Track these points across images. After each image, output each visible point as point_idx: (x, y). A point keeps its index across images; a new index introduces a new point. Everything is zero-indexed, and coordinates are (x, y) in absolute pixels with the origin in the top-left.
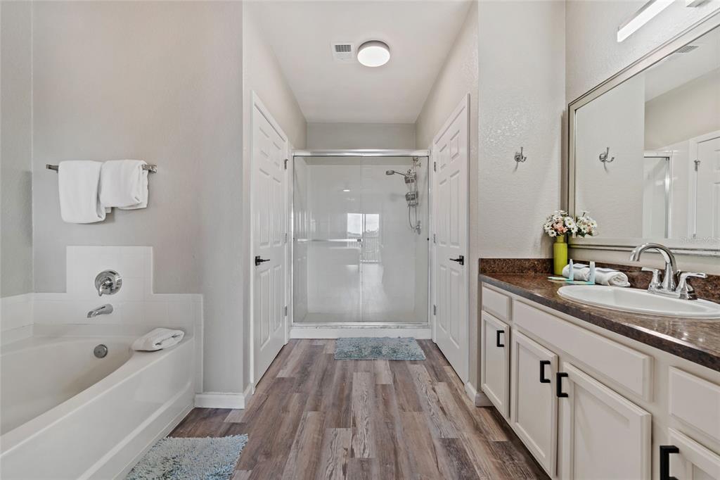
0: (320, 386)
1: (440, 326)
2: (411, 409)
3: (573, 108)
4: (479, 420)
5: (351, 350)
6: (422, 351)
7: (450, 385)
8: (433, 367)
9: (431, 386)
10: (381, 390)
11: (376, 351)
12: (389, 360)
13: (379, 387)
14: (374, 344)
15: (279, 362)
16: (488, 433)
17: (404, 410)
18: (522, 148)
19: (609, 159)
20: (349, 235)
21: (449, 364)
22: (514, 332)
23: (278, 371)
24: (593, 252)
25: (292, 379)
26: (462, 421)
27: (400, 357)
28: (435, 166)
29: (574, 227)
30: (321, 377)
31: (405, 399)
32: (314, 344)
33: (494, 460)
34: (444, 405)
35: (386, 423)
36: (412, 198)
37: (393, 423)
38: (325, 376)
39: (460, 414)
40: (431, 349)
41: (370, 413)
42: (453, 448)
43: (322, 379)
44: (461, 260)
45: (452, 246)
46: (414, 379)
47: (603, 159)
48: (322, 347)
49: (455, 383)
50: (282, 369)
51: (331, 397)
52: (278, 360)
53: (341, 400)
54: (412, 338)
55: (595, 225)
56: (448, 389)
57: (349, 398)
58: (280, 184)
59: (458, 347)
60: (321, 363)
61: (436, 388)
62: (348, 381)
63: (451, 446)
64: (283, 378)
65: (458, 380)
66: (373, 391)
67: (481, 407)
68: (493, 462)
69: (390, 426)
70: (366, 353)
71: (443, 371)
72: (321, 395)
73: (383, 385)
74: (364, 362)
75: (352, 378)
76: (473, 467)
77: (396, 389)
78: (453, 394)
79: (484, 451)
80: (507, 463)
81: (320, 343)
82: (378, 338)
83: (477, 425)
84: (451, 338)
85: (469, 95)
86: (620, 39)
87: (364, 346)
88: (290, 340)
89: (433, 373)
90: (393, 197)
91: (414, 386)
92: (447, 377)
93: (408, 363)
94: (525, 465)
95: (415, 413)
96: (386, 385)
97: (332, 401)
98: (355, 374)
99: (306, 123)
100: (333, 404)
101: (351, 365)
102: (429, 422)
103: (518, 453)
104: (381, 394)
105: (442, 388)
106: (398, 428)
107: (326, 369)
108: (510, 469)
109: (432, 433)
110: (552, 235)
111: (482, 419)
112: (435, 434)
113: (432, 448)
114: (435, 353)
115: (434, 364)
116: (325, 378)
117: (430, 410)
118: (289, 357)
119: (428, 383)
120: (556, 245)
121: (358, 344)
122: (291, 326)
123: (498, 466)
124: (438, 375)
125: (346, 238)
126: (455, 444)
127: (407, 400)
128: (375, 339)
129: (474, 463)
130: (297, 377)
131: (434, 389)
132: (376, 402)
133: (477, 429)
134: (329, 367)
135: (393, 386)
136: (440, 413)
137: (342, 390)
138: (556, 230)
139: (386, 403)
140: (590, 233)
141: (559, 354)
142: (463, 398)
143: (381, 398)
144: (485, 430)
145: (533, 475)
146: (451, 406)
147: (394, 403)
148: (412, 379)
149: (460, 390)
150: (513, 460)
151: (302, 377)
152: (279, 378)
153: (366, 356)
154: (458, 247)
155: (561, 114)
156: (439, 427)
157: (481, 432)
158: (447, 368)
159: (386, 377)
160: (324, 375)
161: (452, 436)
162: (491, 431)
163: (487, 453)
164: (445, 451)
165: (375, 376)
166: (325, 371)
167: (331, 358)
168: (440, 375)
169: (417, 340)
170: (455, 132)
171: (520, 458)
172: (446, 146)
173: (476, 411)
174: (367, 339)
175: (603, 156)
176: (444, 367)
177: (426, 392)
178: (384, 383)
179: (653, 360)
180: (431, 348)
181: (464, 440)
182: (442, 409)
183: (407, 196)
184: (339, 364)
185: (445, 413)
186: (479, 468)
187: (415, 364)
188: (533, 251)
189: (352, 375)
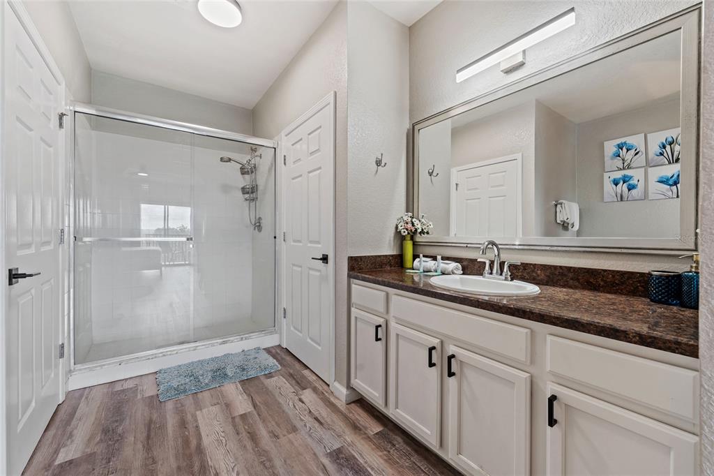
0: (148, 447)
1: (292, 329)
2: (285, 433)
3: (417, 127)
4: (353, 418)
5: (183, 382)
6: (275, 360)
7: (315, 390)
8: (291, 375)
9: (297, 398)
10: (241, 423)
11: (220, 374)
12: (240, 382)
13: (237, 420)
14: (214, 366)
15: (55, 436)
16: (366, 428)
17: (277, 437)
18: (382, 154)
19: (435, 174)
20: (142, 233)
21: (307, 367)
22: (392, 324)
23: (57, 452)
24: (435, 248)
25: (89, 458)
26: (340, 425)
27: (252, 374)
28: (285, 160)
29: (419, 227)
30: (145, 435)
31: (273, 423)
32: (118, 388)
33: (381, 453)
34: (316, 414)
35: (262, 462)
36: (251, 192)
37: (270, 460)
38: (152, 431)
39: (335, 417)
40: (284, 356)
41: (236, 459)
42: (343, 458)
43: (148, 437)
44: (325, 259)
45: (309, 245)
46: (277, 396)
47: (431, 174)
48: (134, 390)
49: (319, 385)
50: (64, 445)
51: (172, 460)
52: (51, 433)
53: (190, 457)
54: (259, 349)
55: (432, 226)
56: (314, 396)
57: (200, 450)
58: (51, 149)
59: (320, 348)
60: (139, 413)
61: (302, 397)
62: (191, 427)
63: (339, 456)
64: (71, 462)
65: (321, 382)
66: (231, 427)
67: (350, 404)
68: (380, 456)
69: (268, 464)
70: (207, 381)
71: (303, 377)
72: (154, 462)
73: (241, 415)
74: (207, 392)
75: (196, 421)
76: (366, 469)
77: (259, 415)
78: (321, 399)
79: (370, 448)
80: (391, 451)
81: (127, 385)
82: (216, 358)
83: (354, 423)
84: (309, 340)
85: (336, 93)
86: (458, 81)
87: (201, 372)
88: (69, 394)
89: (294, 381)
90: (226, 189)
91: (279, 403)
92: (309, 382)
93: (262, 379)
94: (405, 446)
95: (291, 436)
96: (244, 414)
97: (174, 465)
98: (198, 413)
99: (91, 69)
100: (179, 468)
101: (189, 402)
102: (309, 440)
103: (396, 437)
104: (244, 428)
105: (308, 395)
106: (278, 463)
107: (151, 421)
108: (395, 455)
109: (316, 451)
110: (404, 234)
111: (356, 414)
112: (320, 451)
113: (322, 469)
114: (288, 358)
115: (291, 371)
116: (152, 434)
117: (305, 426)
118: (74, 422)
119: (292, 395)
120: (405, 242)
121: (191, 372)
122: (70, 371)
123: (385, 458)
124: (301, 384)
125: (139, 236)
126: (341, 453)
127: (276, 423)
128: (212, 360)
129: (366, 465)
130: (99, 449)
131: (301, 400)
132: (240, 441)
133: (356, 428)
134: (155, 416)
135: (255, 413)
136: (317, 425)
137: (186, 442)
138: (407, 229)
139: (253, 437)
140: (428, 233)
141: (443, 339)
142: (332, 399)
143: (244, 434)
144: (363, 426)
145: (413, 453)
146: (324, 412)
147: (263, 432)
148: (274, 396)
149: (327, 392)
150: (394, 445)
151: (108, 446)
152: (61, 466)
153: (207, 384)
154: (320, 246)
155: (406, 131)
156: (320, 441)
157: (360, 430)
158: (306, 372)
159: (242, 405)
160: (149, 430)
161: (336, 446)
162: (367, 425)
163: (373, 449)
164: (335, 466)
165: (228, 406)
166: (149, 424)
167: (154, 402)
168: (302, 381)
169: (264, 349)
170: (316, 127)
171: (399, 440)
172: (301, 139)
173: (348, 409)
174: (201, 362)
175: (431, 171)
176: (303, 372)
177: (294, 406)
178: (242, 413)
179: (532, 331)
180: (282, 354)
181: (349, 445)
182: (316, 419)
183: (243, 189)
184: (170, 406)
185: (321, 423)
186: (372, 469)
187: (272, 377)
188: (387, 248)
189: (194, 416)
